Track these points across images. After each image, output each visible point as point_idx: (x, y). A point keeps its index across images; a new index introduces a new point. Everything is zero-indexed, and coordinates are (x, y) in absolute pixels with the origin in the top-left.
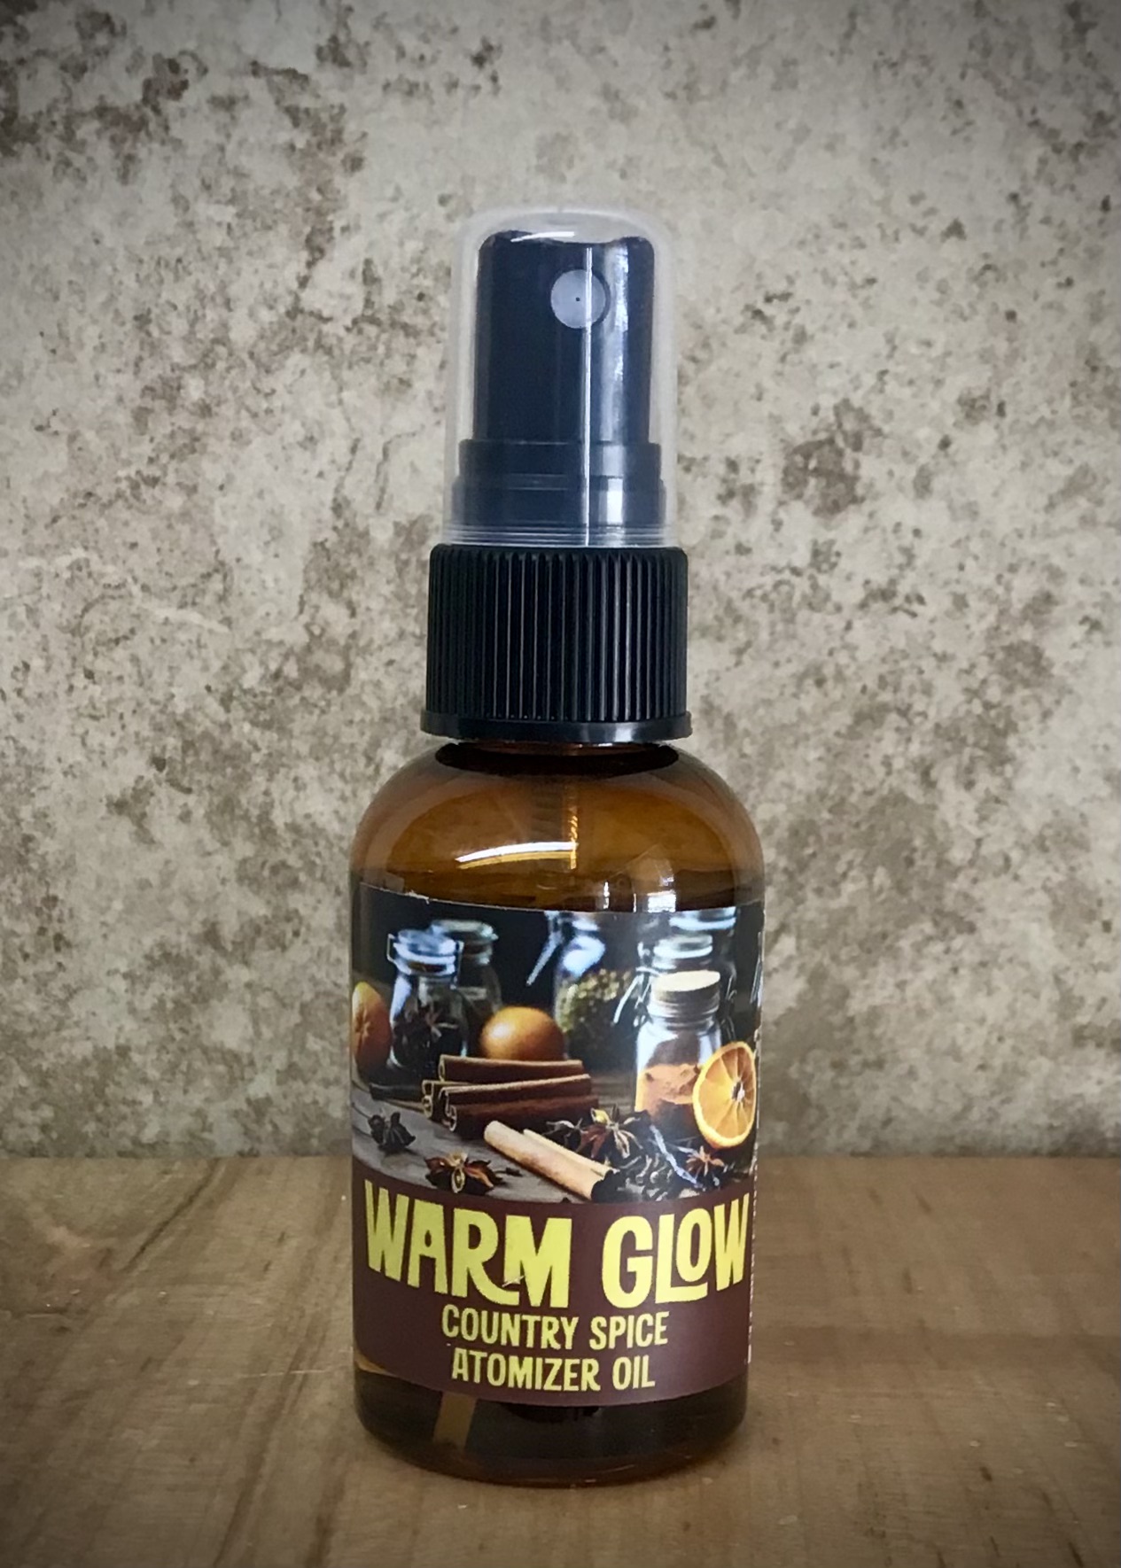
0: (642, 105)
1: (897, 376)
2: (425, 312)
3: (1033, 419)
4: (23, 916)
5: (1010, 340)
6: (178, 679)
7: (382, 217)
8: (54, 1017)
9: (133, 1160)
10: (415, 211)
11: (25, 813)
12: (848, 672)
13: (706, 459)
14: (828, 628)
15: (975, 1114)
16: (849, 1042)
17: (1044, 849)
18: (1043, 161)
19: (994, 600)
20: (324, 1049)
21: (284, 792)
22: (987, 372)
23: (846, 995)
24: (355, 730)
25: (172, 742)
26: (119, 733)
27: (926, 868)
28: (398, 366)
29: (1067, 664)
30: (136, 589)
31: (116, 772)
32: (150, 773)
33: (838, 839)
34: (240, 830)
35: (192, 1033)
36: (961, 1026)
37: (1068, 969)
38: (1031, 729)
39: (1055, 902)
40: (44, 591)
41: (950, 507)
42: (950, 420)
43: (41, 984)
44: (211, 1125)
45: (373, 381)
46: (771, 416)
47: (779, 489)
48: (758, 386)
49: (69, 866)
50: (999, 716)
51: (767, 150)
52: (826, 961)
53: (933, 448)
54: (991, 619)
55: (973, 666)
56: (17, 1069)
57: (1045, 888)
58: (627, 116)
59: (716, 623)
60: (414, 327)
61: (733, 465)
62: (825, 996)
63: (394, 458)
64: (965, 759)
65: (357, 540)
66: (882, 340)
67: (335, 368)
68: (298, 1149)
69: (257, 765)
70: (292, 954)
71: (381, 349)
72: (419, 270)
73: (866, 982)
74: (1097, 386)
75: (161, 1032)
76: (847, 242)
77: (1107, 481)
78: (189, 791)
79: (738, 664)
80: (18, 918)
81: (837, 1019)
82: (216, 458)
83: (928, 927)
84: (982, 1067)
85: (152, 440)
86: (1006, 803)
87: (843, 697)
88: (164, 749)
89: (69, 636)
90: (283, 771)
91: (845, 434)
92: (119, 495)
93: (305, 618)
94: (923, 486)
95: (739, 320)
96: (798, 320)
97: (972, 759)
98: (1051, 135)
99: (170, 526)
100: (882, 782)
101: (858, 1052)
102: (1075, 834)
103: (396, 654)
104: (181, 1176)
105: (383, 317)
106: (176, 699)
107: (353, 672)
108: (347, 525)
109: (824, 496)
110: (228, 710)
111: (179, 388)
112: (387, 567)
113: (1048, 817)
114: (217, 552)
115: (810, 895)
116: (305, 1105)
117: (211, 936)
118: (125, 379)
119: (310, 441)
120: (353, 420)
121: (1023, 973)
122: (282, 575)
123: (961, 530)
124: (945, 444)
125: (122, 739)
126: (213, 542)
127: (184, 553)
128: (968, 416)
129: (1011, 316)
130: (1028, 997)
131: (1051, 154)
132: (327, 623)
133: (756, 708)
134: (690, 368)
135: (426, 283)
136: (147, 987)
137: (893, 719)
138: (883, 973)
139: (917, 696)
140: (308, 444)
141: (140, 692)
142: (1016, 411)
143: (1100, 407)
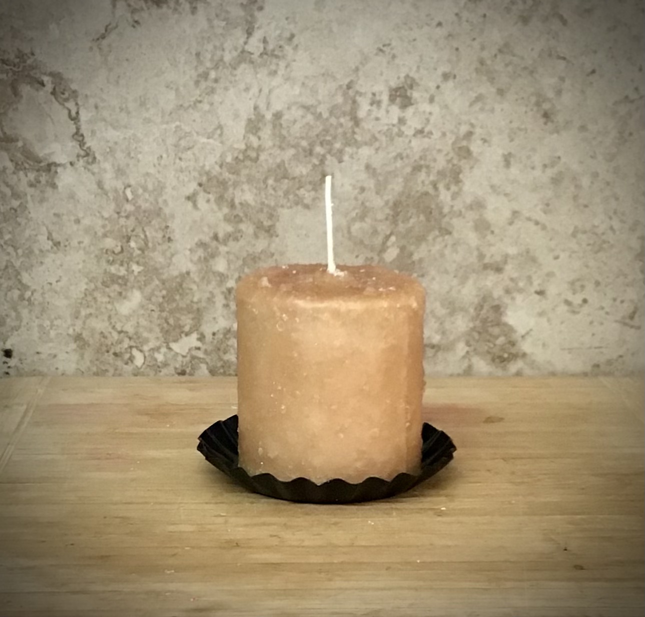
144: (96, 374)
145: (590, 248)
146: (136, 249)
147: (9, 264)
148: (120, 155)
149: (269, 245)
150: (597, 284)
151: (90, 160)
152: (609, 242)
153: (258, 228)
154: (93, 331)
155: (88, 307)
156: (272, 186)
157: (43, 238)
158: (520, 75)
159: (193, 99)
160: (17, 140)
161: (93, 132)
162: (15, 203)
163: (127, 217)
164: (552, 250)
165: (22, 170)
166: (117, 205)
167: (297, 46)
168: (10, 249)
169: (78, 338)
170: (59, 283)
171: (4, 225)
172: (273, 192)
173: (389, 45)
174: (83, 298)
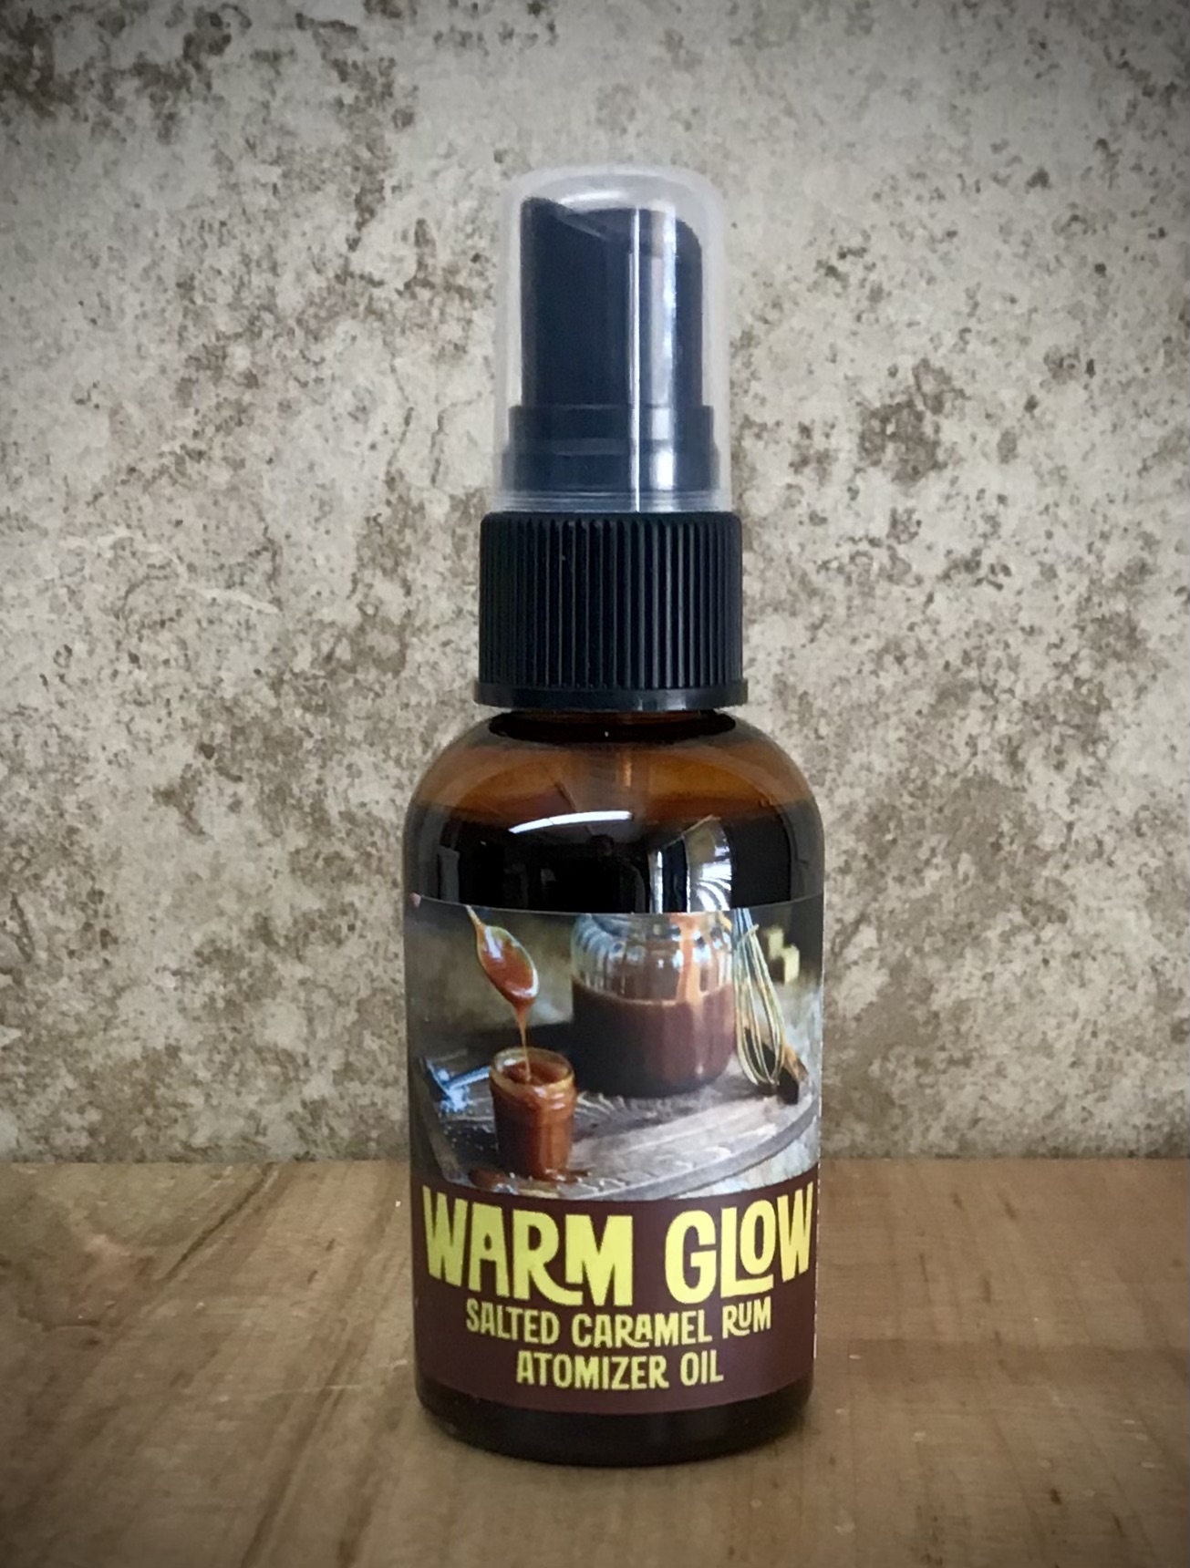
0: (708, 53)
1: (979, 332)
2: (481, 274)
3: (1124, 378)
4: (68, 912)
5: (1099, 295)
6: (226, 664)
7: (435, 173)
8: (101, 1016)
9: (183, 1165)
10: (470, 167)
11: (70, 803)
12: (931, 648)
13: (778, 424)
14: (908, 600)
15: (1069, 1113)
16: (934, 1037)
17: (1140, 834)
18: (1133, 105)
19: (1085, 570)
20: (381, 1048)
21: (338, 779)
22: (1076, 328)
23: (931, 989)
24: (411, 715)
25: (220, 728)
26: (166, 720)
27: (1015, 854)
28: (453, 331)
29: (1162, 637)
30: (182, 569)
31: (163, 760)
32: (199, 762)
33: (921, 824)
34: (292, 820)
35: (245, 1033)
36: (1053, 1022)
37: (1165, 959)
38: (1124, 706)
39: (1152, 890)
40: (87, 572)
41: (1037, 472)
42: (1038, 380)
43: (88, 981)
44: (265, 1128)
45: (427, 347)
46: (846, 378)
47: (855, 458)
48: (832, 347)
49: (115, 859)
50: (1090, 692)
51: (840, 98)
52: (908, 953)
53: (1018, 409)
54: (1082, 588)
55: (1062, 640)
56: (63, 1071)
57: (1141, 874)
58: (692, 63)
59: (790, 598)
60: (470, 290)
61: (805, 431)
62: (908, 990)
63: (447, 429)
64: (1055, 741)
65: (411, 511)
66: (963, 297)
67: (387, 333)
68: (356, 1153)
69: (309, 752)
70: (347, 949)
71: (435, 313)
72: (474, 231)
73: (953, 974)
75: (213, 1032)
76: (927, 196)
78: (238, 779)
79: (812, 640)
80: (63, 913)
81: (920, 1014)
82: (264, 431)
83: (1017, 917)
84: (1073, 1065)
85: (197, 412)
86: (1098, 785)
87: (924, 674)
88: (212, 735)
89: (112, 619)
90: (337, 757)
91: (924, 396)
92: (163, 471)
93: (358, 597)
94: (1007, 451)
95: (812, 276)
97: (1063, 738)
98: (1140, 77)
99: (216, 503)
100: (969, 762)
101: (943, 1048)
102: (1173, 816)
103: (452, 633)
104: (231, 1181)
105: (437, 279)
106: (224, 685)
107: (408, 652)
108: (401, 498)
109: (904, 461)
110: (277, 694)
111: (225, 357)
112: (443, 543)
113: (1144, 798)
114: (266, 529)
115: (891, 883)
116: (362, 1107)
117: (263, 931)
118: (169, 349)
119: (361, 413)
120: (408, 389)
121: (1118, 963)
122: (335, 553)
123: (1050, 494)
124: (1031, 405)
125: (168, 727)
126: (262, 519)
127: (231, 530)
128: (1054, 376)
129: (1100, 269)
130: (1121, 990)
131: (1141, 98)
132: (382, 602)
133: (834, 685)
134: (759, 329)
135: (482, 244)
136: (197, 985)
137: (978, 695)
138: (970, 963)
139: (1004, 672)
140: (360, 415)
141: (187, 677)
142: (1105, 371)
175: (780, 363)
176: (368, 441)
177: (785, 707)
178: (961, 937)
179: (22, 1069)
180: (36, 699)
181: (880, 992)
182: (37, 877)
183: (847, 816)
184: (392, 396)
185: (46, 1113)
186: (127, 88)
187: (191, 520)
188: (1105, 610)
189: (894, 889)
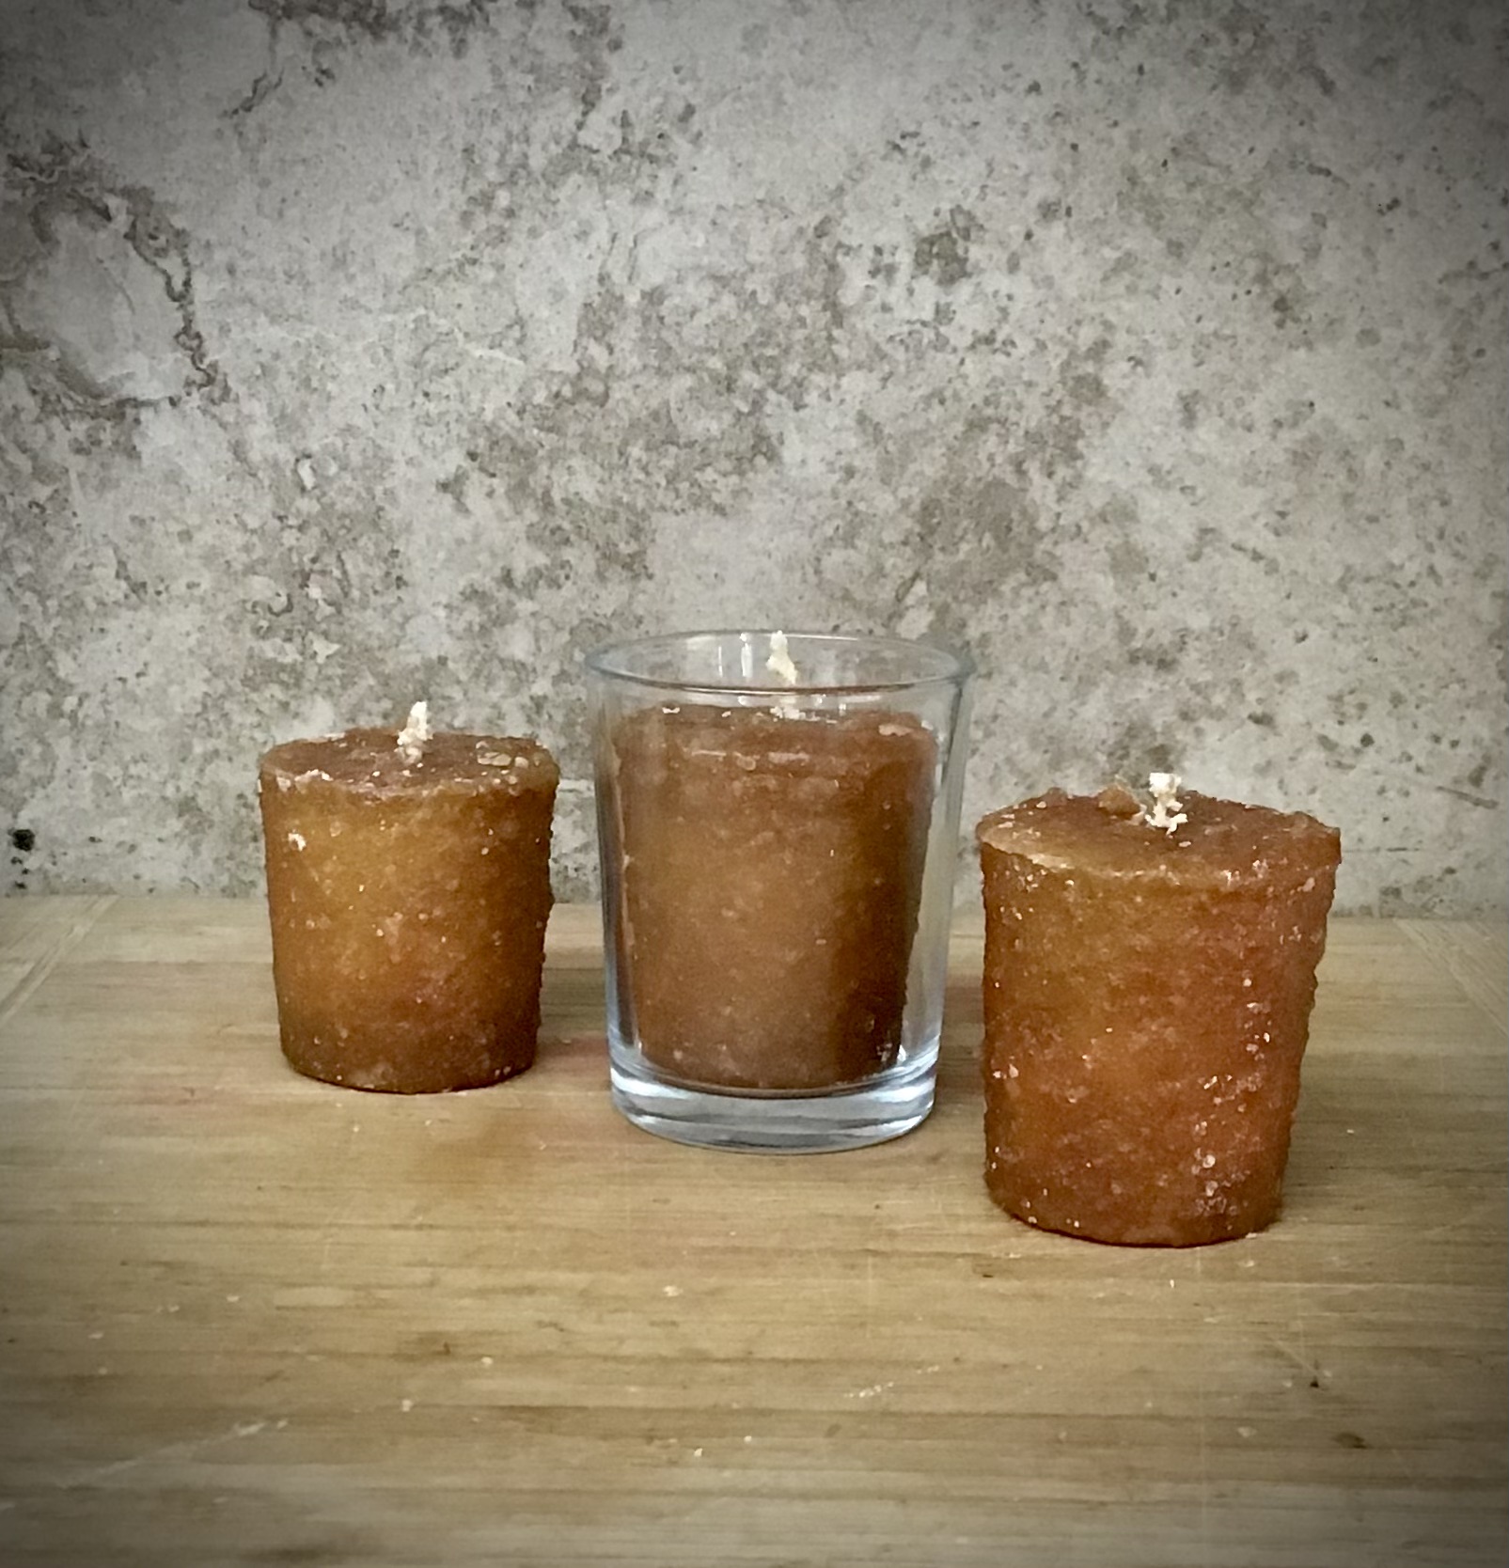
1: (994, 189)
2: (663, 146)
3: (1092, 218)
4: (375, 564)
5: (1074, 164)
6: (488, 397)
7: (634, 82)
8: (394, 636)
10: (657, 77)
11: (379, 490)
12: (964, 394)
13: (860, 246)
14: (947, 362)
15: (1057, 714)
17: (1106, 521)
18: (1096, 41)
19: (1066, 344)
21: (560, 477)
22: (1058, 188)
23: (964, 625)
25: (482, 443)
26: (446, 435)
27: (1020, 534)
28: (645, 184)
29: (1118, 390)
30: (460, 336)
31: (444, 462)
32: (467, 464)
33: (958, 512)
34: (529, 503)
35: (492, 648)
36: (1048, 649)
37: (1124, 607)
38: (1093, 435)
39: (1114, 558)
40: (396, 337)
41: (1034, 282)
42: (1032, 219)
43: (386, 611)
44: (504, 714)
45: (628, 193)
46: (905, 217)
47: (911, 267)
48: (896, 196)
49: (408, 528)
50: (1070, 426)
51: (902, 35)
52: (949, 600)
53: (1021, 238)
54: (1064, 356)
55: (1050, 390)
56: (367, 674)
57: (1107, 549)
58: (805, 11)
60: (656, 156)
61: (879, 251)
62: (948, 625)
63: (641, 246)
64: (1048, 456)
65: (613, 302)
66: (983, 165)
67: (602, 184)
69: (542, 458)
70: (564, 592)
71: (634, 172)
72: (660, 118)
73: (978, 615)
74: (1136, 196)
75: (471, 647)
76: (959, 99)
77: (1145, 262)
78: (493, 475)
79: (883, 388)
80: (371, 565)
81: (958, 642)
82: (518, 247)
83: (1022, 576)
85: (474, 233)
86: (1077, 488)
87: (959, 411)
88: (477, 446)
89: (412, 369)
90: (560, 462)
91: (958, 230)
92: (449, 272)
93: (577, 356)
94: (1013, 266)
95: (882, 151)
96: (924, 151)
97: (1052, 456)
98: (1100, 22)
99: (484, 292)
100: (988, 472)
102: (1127, 511)
103: (640, 380)
105: (635, 149)
106: (485, 413)
107: (610, 393)
108: (608, 291)
109: (944, 272)
110: (522, 419)
111: (493, 198)
112: (635, 321)
113: (1107, 498)
114: (517, 310)
115: (936, 552)
116: (571, 701)
118: (457, 191)
119: (583, 235)
120: (613, 220)
121: (1093, 610)
122: (562, 326)
123: (1040, 295)
124: (1029, 236)
125: (447, 439)
126: (515, 303)
127: (494, 311)
128: (1045, 216)
129: (1074, 147)
130: (1095, 628)
131: (1101, 36)
132: (592, 358)
133: (896, 419)
134: (848, 184)
135: (665, 127)
136: (460, 615)
137: (995, 427)
138: (991, 608)
139: (1012, 411)
141: (461, 408)
142: (1078, 213)
143: (1139, 210)
144: (228, 892)
145: (1379, 616)
146: (321, 603)
147: (27, 633)
148: (284, 382)
149: (631, 596)
150: (1397, 700)
151: (217, 394)
152: (1426, 605)
153: (604, 556)
154: (220, 791)
155: (210, 735)
156: (639, 460)
157: (106, 572)
158: (1221, 210)
159: (458, 255)
160: (47, 345)
161: (224, 330)
162: (42, 493)
163: (301, 528)
164: (1291, 621)
165: (57, 414)
166: (279, 500)
167: (699, 134)
168: (29, 598)
169: (186, 807)
170: (142, 679)
171: (15, 541)
172: (641, 476)
173: (915, 135)
174: (198, 715)
175: (862, 207)
176: (586, 254)
177: (864, 431)
178: (985, 590)
179: (339, 671)
180: (360, 420)
181: (931, 626)
182: (355, 540)
183: (905, 505)
184: (606, 225)
185: (354, 700)
186: (434, 21)
187: (467, 302)
188: (1080, 372)
189: (939, 556)
